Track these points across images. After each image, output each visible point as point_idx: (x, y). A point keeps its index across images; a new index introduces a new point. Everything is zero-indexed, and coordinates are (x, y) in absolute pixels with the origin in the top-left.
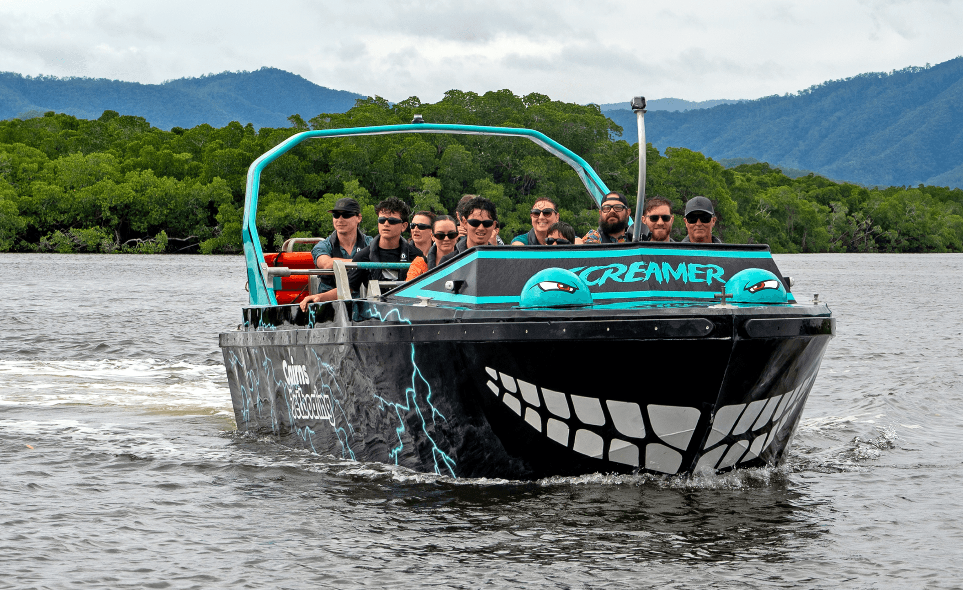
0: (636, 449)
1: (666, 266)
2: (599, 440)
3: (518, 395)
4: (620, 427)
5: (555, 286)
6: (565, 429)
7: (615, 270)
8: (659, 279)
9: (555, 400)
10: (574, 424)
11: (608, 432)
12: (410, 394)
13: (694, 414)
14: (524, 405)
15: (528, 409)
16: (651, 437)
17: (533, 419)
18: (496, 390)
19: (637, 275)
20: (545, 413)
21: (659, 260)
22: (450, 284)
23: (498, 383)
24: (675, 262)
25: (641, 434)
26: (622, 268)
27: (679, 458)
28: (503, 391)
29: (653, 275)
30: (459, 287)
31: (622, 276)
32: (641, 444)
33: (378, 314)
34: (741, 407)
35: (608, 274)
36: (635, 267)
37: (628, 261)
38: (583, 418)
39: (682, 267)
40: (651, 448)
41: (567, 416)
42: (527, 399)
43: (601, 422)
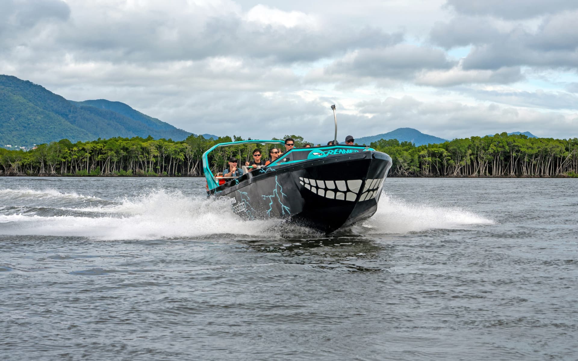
0: (344, 194)
1: (344, 150)
2: (333, 193)
3: (309, 184)
4: (339, 189)
5: (317, 154)
6: (323, 191)
7: (331, 152)
8: (343, 153)
9: (321, 183)
10: (326, 189)
11: (336, 190)
12: (275, 191)
13: (360, 182)
14: (311, 186)
15: (312, 188)
16: (348, 190)
17: (314, 190)
18: (302, 184)
19: (337, 152)
20: (317, 188)
21: (342, 149)
22: (285, 160)
23: (304, 181)
24: (346, 149)
25: (345, 190)
26: (332, 151)
27: (356, 196)
28: (305, 183)
29: (341, 153)
30: (288, 160)
31: (333, 153)
32: (345, 193)
33: (264, 171)
34: (372, 180)
35: (329, 153)
36: (336, 150)
37: (334, 149)
38: (329, 187)
39: (348, 150)
40: (348, 194)
41: (324, 187)
42: (312, 184)
43: (334, 187)
